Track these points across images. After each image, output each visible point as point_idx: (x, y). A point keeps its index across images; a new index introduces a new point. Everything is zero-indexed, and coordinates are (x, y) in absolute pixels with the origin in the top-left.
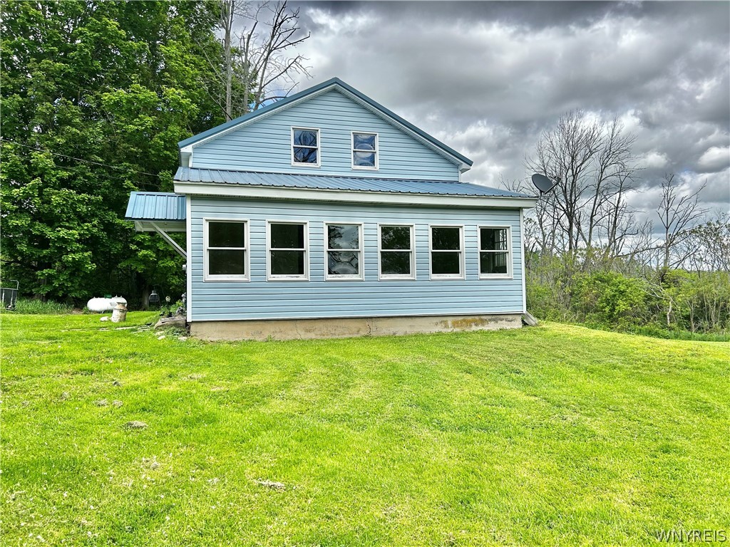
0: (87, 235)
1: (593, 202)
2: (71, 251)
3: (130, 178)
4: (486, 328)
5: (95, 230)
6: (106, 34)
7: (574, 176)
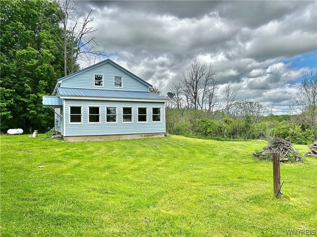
0: (9, 105)
1: (203, 93)
2: (3, 111)
3: (26, 83)
4: (154, 137)
5: (12, 103)
6: (17, 28)
7: (197, 83)
